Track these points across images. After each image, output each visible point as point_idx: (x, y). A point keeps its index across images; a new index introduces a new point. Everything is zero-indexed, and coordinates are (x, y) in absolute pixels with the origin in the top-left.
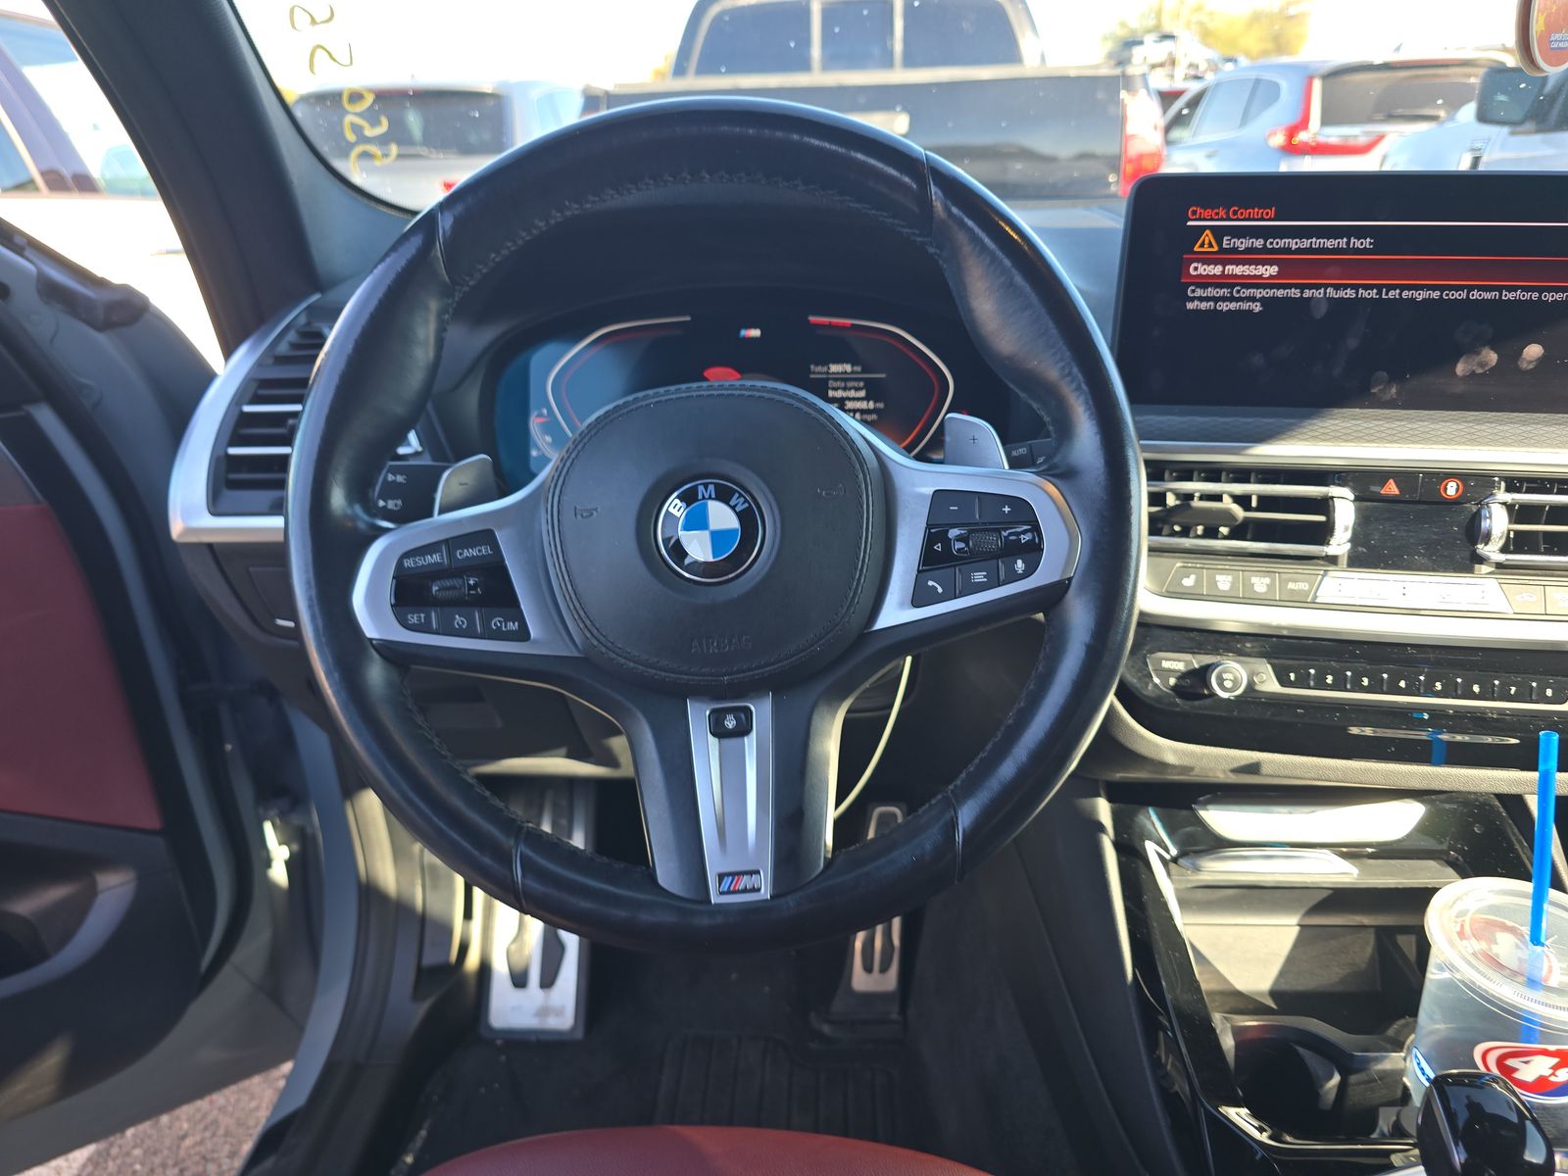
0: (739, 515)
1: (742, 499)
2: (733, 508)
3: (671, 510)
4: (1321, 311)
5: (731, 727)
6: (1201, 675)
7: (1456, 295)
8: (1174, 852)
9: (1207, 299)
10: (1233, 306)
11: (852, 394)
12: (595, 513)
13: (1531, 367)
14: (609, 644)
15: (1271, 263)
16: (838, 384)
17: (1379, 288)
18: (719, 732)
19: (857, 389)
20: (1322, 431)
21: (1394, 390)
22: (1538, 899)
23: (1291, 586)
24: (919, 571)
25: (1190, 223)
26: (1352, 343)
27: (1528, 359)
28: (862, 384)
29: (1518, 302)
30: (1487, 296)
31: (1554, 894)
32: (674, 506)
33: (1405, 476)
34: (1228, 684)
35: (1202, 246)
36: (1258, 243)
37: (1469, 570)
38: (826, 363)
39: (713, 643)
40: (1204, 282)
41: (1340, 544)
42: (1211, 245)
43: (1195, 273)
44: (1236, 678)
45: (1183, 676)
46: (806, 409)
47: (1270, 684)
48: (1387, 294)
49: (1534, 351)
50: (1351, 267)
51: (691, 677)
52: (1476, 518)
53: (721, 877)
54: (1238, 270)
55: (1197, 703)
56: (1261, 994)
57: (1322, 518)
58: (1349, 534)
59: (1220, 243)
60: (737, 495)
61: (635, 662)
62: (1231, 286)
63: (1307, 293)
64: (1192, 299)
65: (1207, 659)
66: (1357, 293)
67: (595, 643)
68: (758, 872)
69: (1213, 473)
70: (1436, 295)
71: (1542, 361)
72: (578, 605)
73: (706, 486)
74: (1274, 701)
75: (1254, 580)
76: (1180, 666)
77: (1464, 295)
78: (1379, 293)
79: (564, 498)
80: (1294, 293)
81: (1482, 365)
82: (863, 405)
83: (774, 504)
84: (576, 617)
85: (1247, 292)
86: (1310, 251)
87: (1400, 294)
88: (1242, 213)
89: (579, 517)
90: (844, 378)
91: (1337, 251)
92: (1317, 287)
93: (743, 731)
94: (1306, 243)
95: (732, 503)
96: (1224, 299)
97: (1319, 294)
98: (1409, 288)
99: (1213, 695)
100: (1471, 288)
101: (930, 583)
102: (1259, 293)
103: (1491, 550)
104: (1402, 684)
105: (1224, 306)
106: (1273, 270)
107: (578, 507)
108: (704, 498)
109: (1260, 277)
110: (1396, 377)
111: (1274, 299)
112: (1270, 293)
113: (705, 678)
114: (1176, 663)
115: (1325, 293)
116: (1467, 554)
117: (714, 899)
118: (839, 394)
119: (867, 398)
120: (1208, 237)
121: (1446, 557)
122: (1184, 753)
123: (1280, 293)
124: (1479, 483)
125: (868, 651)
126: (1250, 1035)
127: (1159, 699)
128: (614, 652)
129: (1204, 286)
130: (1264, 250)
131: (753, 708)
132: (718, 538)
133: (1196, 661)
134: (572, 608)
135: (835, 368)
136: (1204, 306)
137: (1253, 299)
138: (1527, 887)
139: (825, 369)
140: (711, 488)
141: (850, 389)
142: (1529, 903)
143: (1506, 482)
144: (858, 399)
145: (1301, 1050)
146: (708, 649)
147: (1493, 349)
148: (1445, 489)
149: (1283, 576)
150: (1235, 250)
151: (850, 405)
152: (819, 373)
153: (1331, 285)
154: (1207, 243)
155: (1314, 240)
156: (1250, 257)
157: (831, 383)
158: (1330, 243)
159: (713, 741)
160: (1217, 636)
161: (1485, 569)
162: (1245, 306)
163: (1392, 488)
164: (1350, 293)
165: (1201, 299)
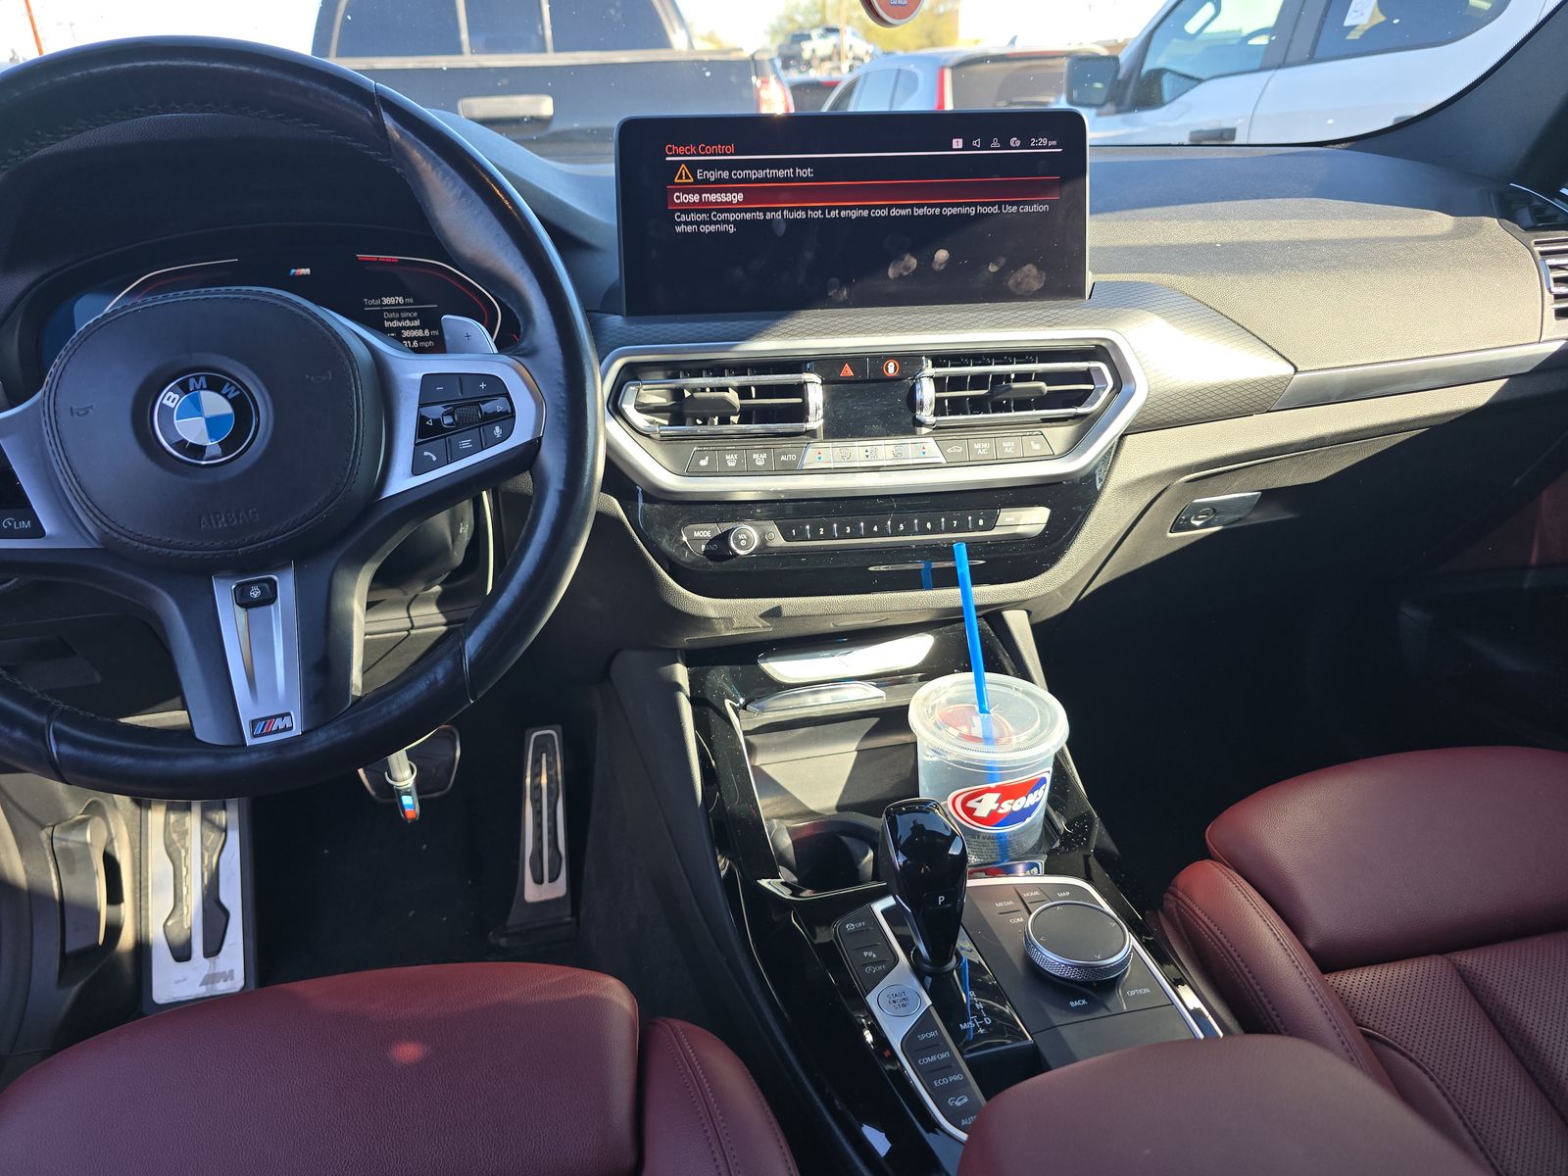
0: (231, 401)
1: (233, 388)
2: (225, 396)
3: (165, 401)
4: (782, 230)
5: (255, 596)
6: (723, 538)
7: (880, 213)
8: (742, 701)
9: (691, 223)
10: (712, 228)
11: (407, 323)
12: (91, 411)
13: (942, 268)
14: (120, 530)
15: (737, 191)
16: (393, 315)
17: (823, 209)
18: (245, 602)
19: (411, 319)
20: (791, 328)
21: (845, 293)
22: (979, 682)
23: (783, 458)
24: (416, 445)
25: (668, 159)
26: (809, 255)
27: (939, 262)
28: (415, 314)
29: (925, 216)
30: (903, 212)
31: (989, 676)
32: (170, 398)
33: (856, 360)
34: (743, 543)
35: (680, 177)
36: (725, 174)
37: (913, 433)
38: (379, 296)
39: (221, 518)
40: (688, 209)
41: (815, 422)
42: (687, 177)
43: (679, 201)
44: (748, 537)
45: (712, 541)
46: (289, 307)
47: (778, 541)
48: (829, 214)
49: (942, 255)
50: (800, 193)
51: (205, 552)
52: (913, 391)
53: (254, 723)
54: (713, 197)
55: (725, 563)
56: (829, 810)
57: (800, 400)
58: (821, 413)
59: (694, 176)
60: (228, 385)
61: (148, 544)
62: (709, 211)
63: (769, 216)
64: (679, 224)
65: (727, 526)
66: (807, 214)
67: (107, 530)
68: (289, 714)
69: (718, 369)
70: (865, 213)
71: (949, 262)
72: (84, 496)
73: (197, 378)
74: (783, 554)
75: (755, 456)
76: (708, 534)
77: (886, 212)
78: (823, 213)
79: (60, 400)
80: (760, 216)
81: (907, 268)
82: (420, 333)
83: (264, 389)
84: (85, 507)
85: (722, 216)
86: (765, 180)
87: (839, 214)
88: (708, 150)
89: (76, 416)
90: (398, 310)
91: (786, 179)
92: (776, 210)
93: (269, 598)
94: (761, 174)
95: (224, 392)
96: (704, 222)
97: (778, 215)
98: (846, 208)
99: (736, 555)
100: (890, 207)
101: (426, 453)
102: (732, 217)
103: (926, 415)
104: (876, 529)
105: (706, 229)
106: (740, 197)
107: (74, 407)
108: (195, 389)
109: (731, 203)
110: (845, 282)
111: (744, 221)
112: (739, 216)
113: (219, 552)
114: (705, 532)
115: (782, 215)
116: (910, 420)
117: (249, 741)
118: (395, 324)
119: (422, 327)
120: (683, 169)
121: (895, 423)
122: (723, 607)
123: (748, 216)
124: (910, 360)
125: (380, 517)
126: (803, 834)
127: (694, 563)
128: (125, 536)
129: (687, 212)
130: (730, 180)
131: (275, 578)
132: (213, 424)
133: (719, 529)
134: (79, 500)
135: (387, 301)
136: (689, 229)
137: (727, 222)
138: (970, 676)
139: (378, 302)
140: (202, 380)
141: (405, 319)
142: (974, 687)
143: (932, 360)
144: (414, 328)
145: (844, 838)
146: (217, 523)
147: (913, 255)
148: (887, 369)
149: (778, 451)
150: (706, 181)
151: (406, 334)
152: (373, 306)
153: (787, 208)
154: (683, 176)
155: (768, 171)
156: (720, 186)
157: (386, 315)
158: (781, 173)
159: (241, 613)
160: (734, 506)
161: (925, 430)
162: (722, 228)
163: (847, 371)
164: (801, 215)
165: (686, 223)
